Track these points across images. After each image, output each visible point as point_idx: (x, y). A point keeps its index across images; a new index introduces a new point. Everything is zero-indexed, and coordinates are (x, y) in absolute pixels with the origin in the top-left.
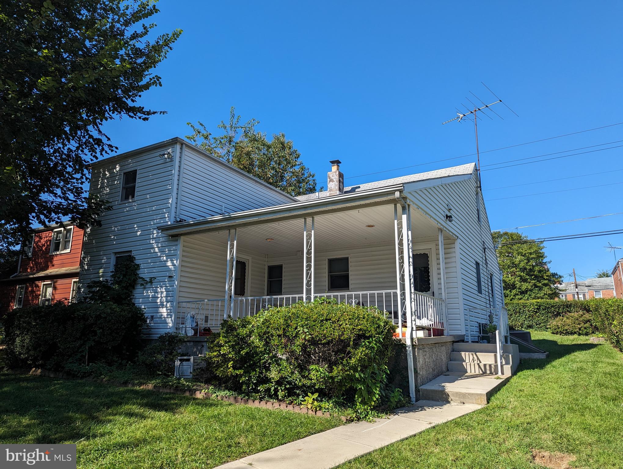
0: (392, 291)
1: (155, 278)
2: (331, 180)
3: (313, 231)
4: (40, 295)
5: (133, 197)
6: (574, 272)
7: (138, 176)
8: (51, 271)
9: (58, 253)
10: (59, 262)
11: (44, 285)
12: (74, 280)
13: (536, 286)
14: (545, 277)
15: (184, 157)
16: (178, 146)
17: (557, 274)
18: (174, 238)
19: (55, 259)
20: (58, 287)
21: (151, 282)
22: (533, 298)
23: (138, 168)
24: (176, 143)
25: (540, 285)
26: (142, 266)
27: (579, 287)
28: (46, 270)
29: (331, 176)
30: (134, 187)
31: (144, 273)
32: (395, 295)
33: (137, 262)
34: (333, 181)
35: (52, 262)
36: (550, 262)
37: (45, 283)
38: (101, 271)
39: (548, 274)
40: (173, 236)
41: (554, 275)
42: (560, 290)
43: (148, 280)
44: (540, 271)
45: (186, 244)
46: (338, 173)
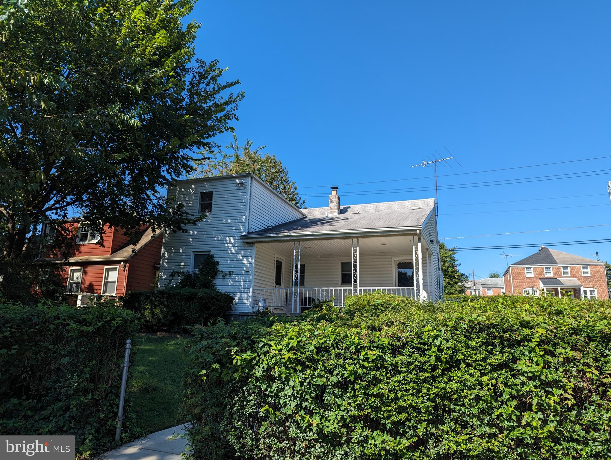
0: (411, 288)
1: (233, 272)
2: (332, 202)
3: (358, 248)
4: (67, 278)
5: (211, 211)
6: (473, 273)
7: (214, 196)
8: (78, 258)
9: (86, 242)
10: (88, 251)
11: (71, 270)
12: (106, 267)
13: (449, 284)
14: (456, 277)
15: (253, 187)
16: (250, 179)
17: (464, 275)
18: (249, 245)
19: (82, 247)
20: (89, 272)
21: (230, 274)
22: (447, 294)
23: (214, 190)
24: (248, 176)
25: (452, 283)
26: (220, 263)
27: (476, 285)
28: (73, 257)
29: (331, 198)
30: (211, 204)
31: (223, 267)
32: (413, 290)
33: (216, 259)
34: (333, 202)
35: (78, 250)
36: (460, 265)
37: (72, 268)
38: (183, 264)
39: (459, 274)
40: (247, 243)
41: (462, 275)
42: (466, 288)
43: (227, 273)
44: (452, 272)
45: (258, 249)
46: (337, 197)
